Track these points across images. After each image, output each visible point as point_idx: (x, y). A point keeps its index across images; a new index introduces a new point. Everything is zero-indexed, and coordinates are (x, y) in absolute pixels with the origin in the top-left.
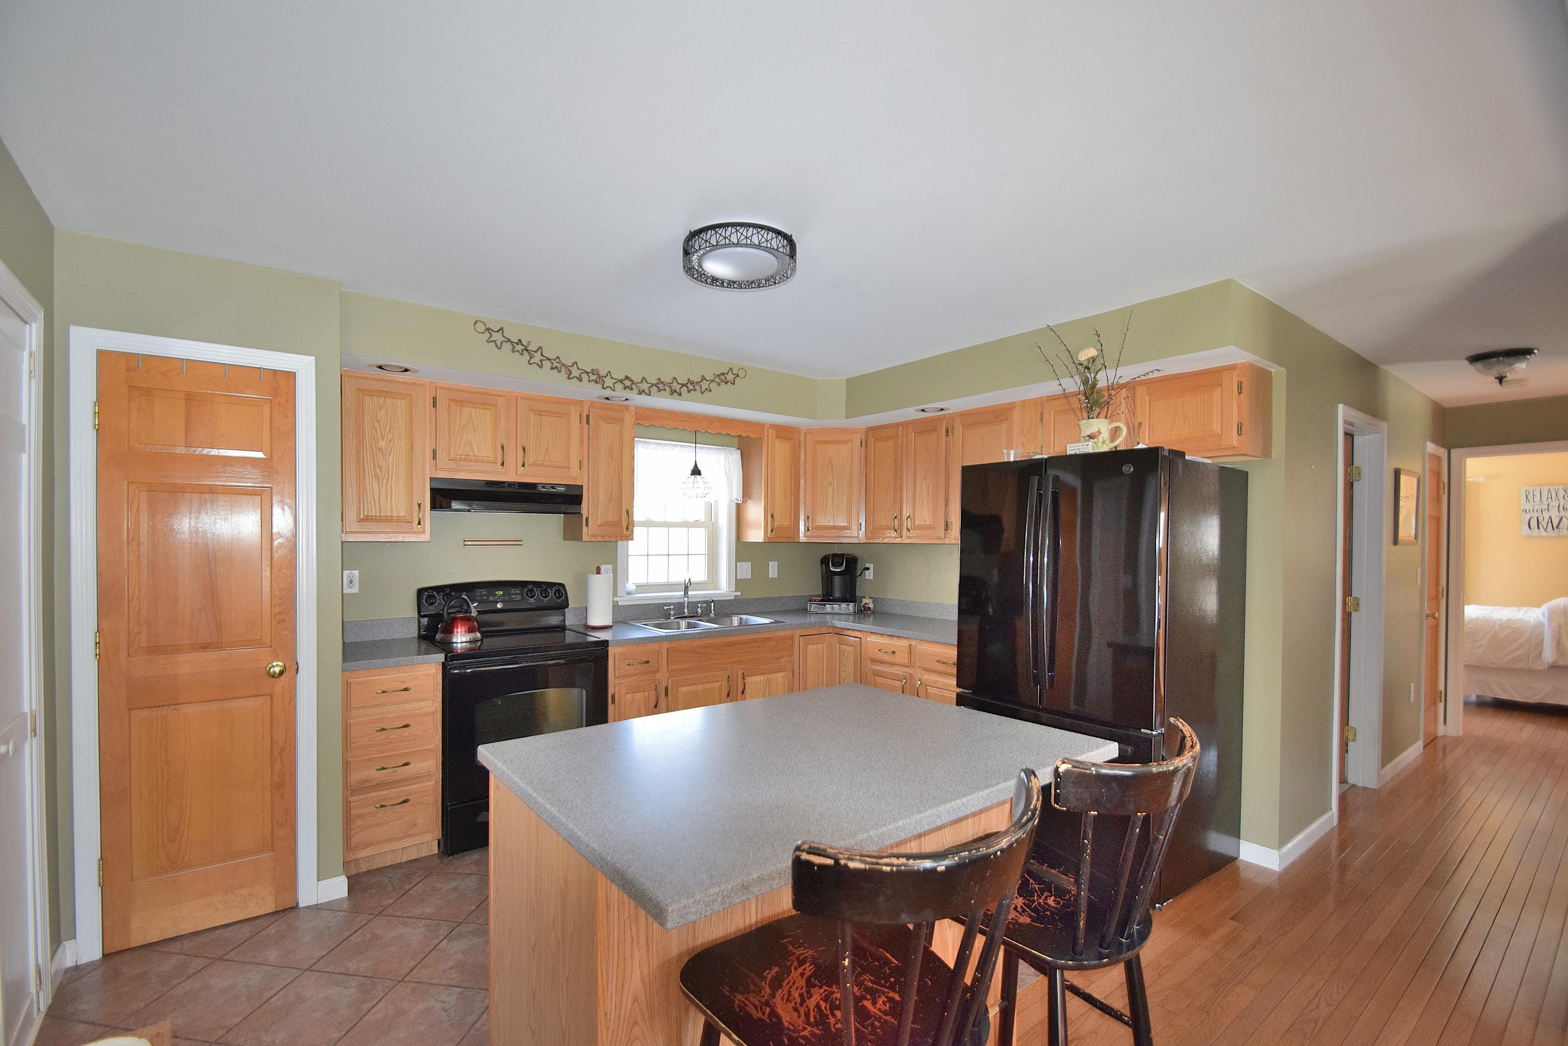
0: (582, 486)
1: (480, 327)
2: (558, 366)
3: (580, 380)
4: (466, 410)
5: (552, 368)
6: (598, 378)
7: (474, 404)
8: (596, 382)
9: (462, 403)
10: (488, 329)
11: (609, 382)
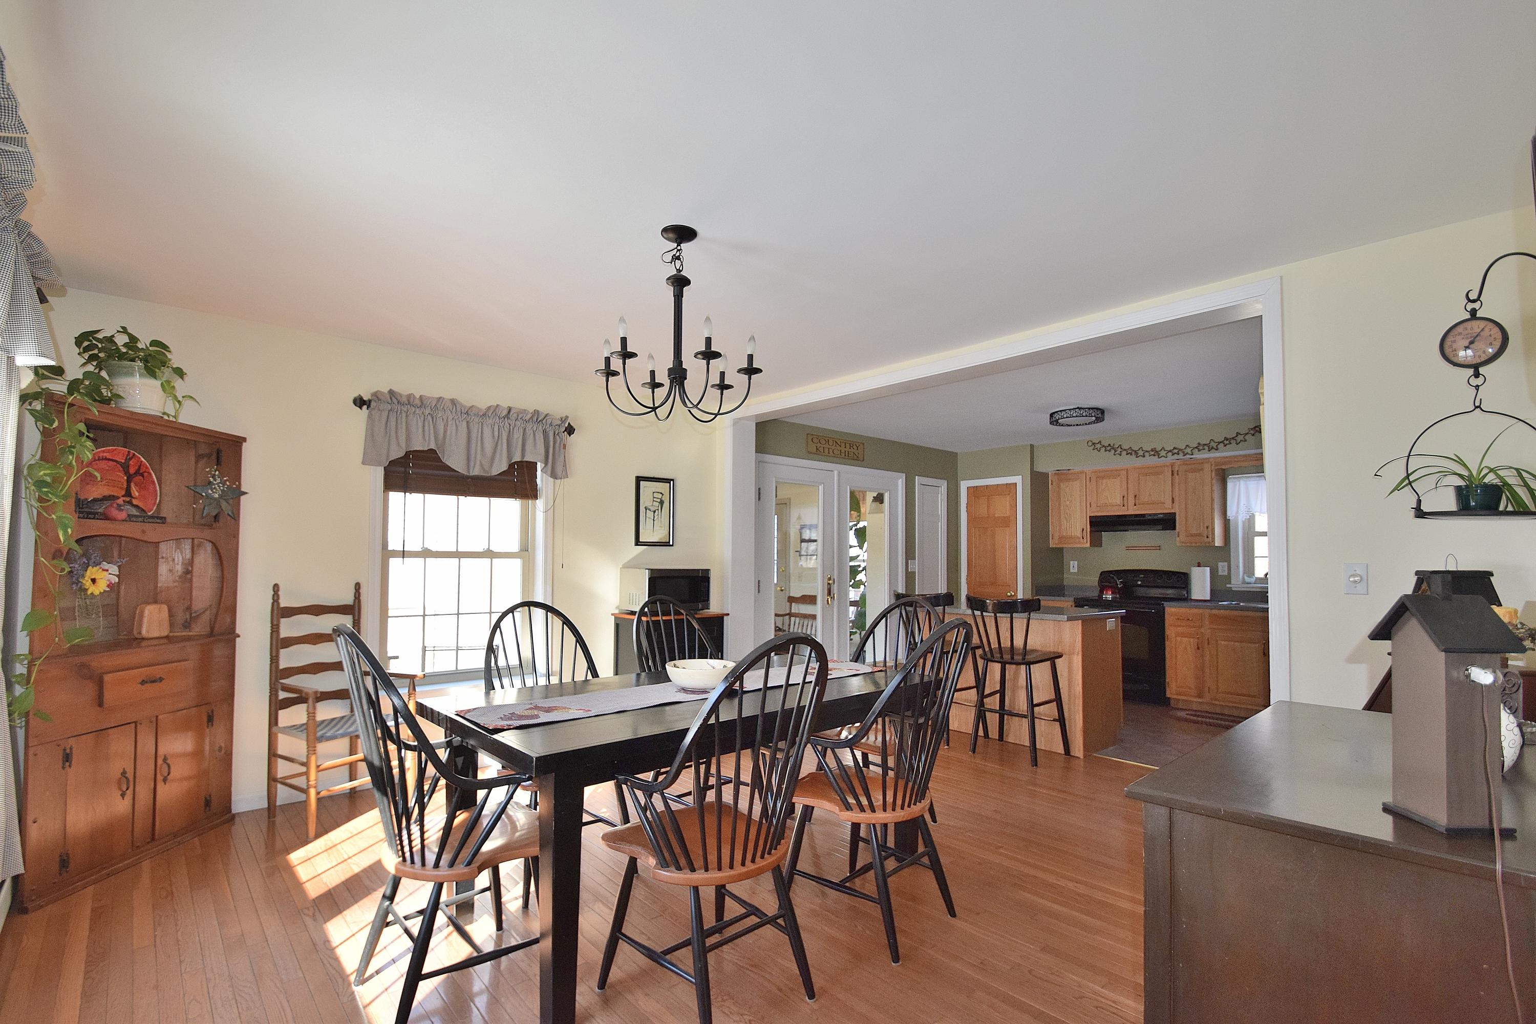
0: (1175, 513)
1: (1090, 444)
2: (1131, 452)
3: (1144, 456)
4: (1104, 481)
5: (1127, 454)
6: (1156, 453)
7: (1109, 477)
8: (1154, 455)
9: (1103, 478)
10: (1094, 444)
11: (1163, 453)
